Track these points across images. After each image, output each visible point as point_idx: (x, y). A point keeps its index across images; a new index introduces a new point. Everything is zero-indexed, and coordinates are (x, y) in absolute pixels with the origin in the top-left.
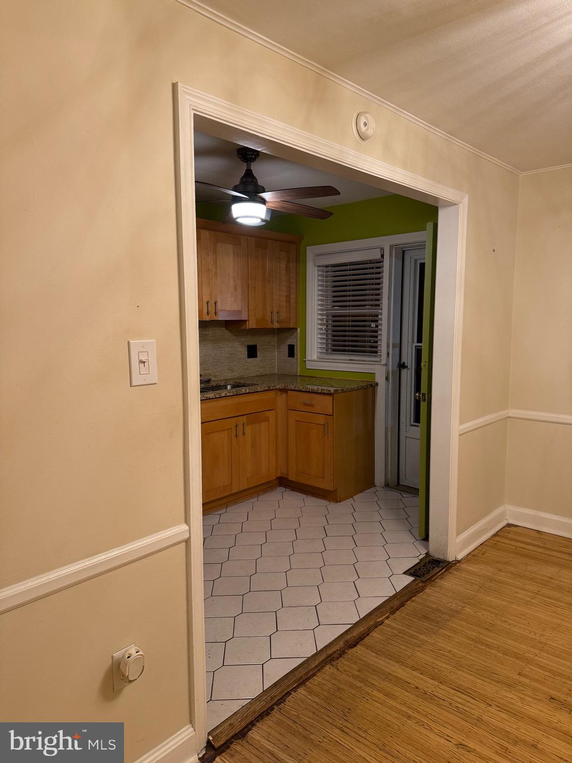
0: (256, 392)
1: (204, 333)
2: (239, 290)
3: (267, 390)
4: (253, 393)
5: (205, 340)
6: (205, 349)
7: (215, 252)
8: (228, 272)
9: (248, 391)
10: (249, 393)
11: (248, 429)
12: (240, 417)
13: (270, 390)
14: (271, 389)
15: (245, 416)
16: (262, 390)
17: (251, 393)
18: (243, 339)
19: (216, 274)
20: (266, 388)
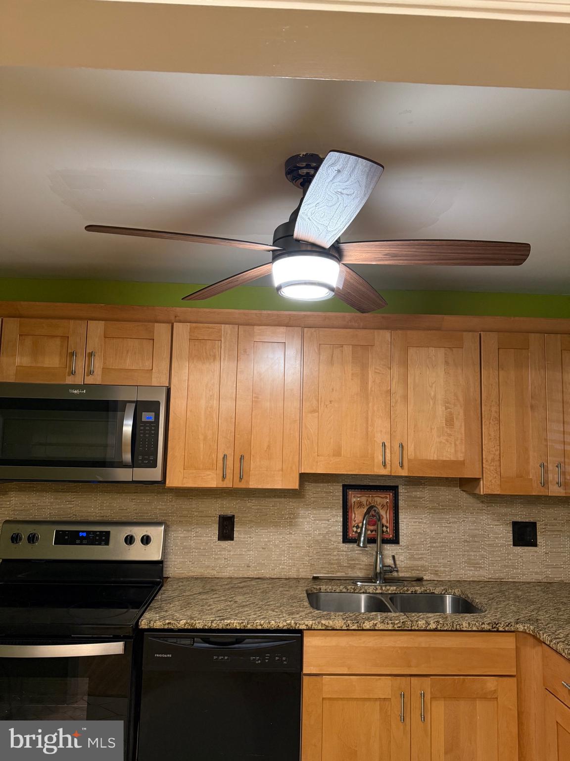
0: (456, 631)
1: (414, 494)
2: (459, 423)
3: (489, 631)
4: (446, 631)
5: (416, 507)
6: (415, 522)
7: (404, 363)
8: (433, 394)
9: (433, 626)
10: (435, 630)
11: (439, 710)
12: (413, 678)
13: (498, 631)
14: (501, 629)
15: (428, 679)
16: (474, 629)
17: (441, 631)
18: (504, 510)
19: (405, 398)
20: (486, 627)
